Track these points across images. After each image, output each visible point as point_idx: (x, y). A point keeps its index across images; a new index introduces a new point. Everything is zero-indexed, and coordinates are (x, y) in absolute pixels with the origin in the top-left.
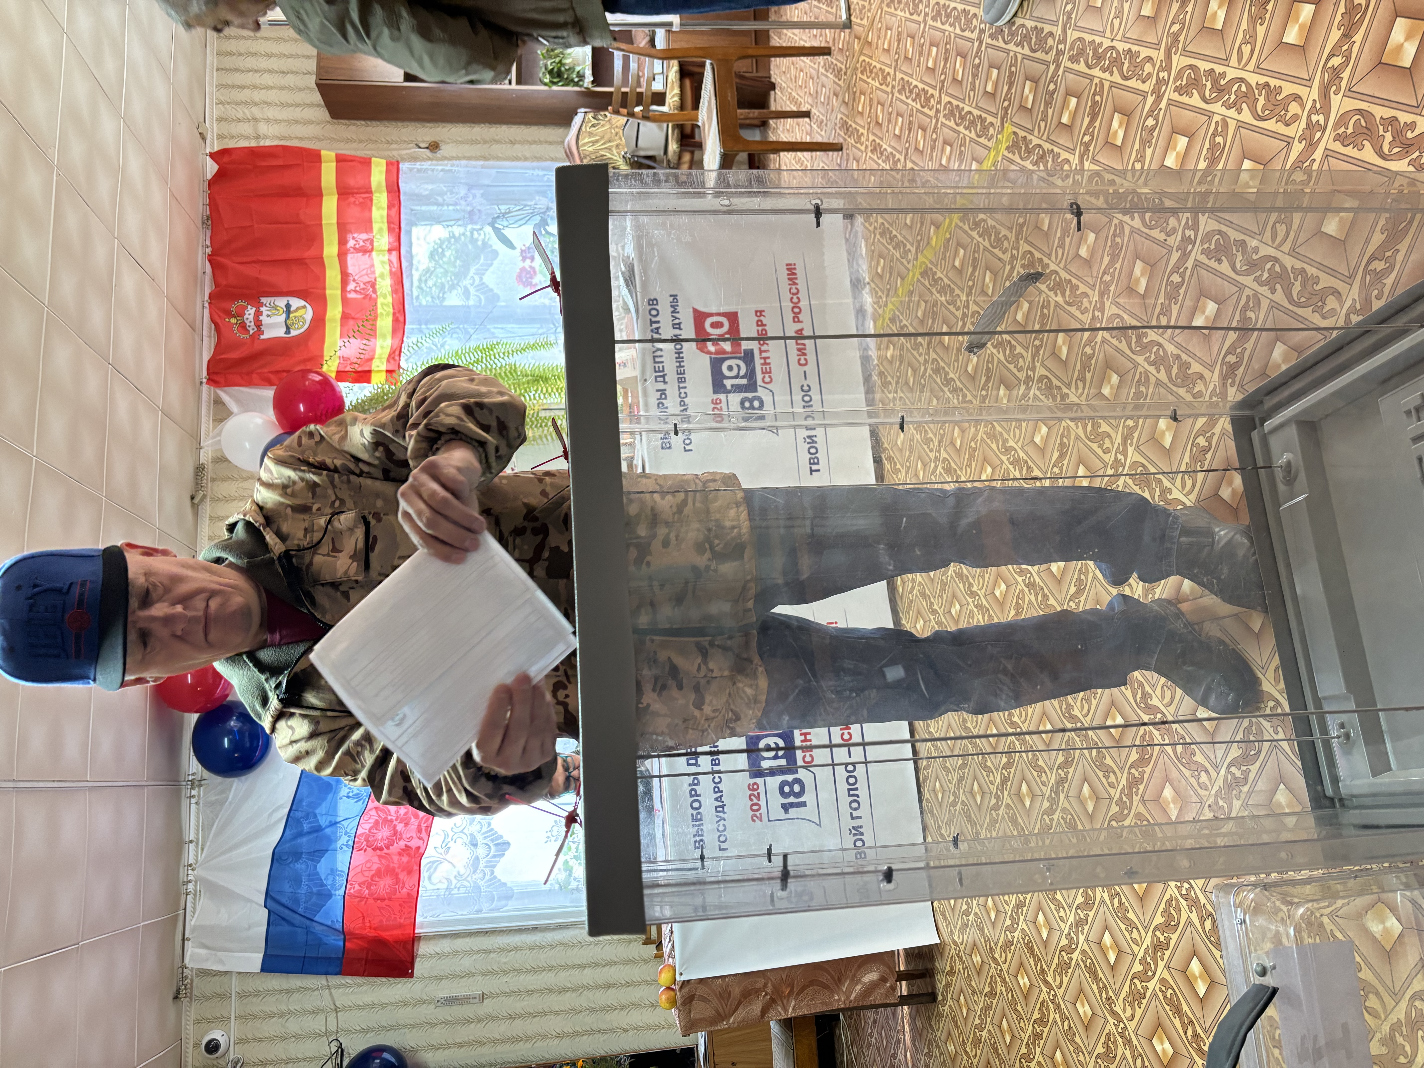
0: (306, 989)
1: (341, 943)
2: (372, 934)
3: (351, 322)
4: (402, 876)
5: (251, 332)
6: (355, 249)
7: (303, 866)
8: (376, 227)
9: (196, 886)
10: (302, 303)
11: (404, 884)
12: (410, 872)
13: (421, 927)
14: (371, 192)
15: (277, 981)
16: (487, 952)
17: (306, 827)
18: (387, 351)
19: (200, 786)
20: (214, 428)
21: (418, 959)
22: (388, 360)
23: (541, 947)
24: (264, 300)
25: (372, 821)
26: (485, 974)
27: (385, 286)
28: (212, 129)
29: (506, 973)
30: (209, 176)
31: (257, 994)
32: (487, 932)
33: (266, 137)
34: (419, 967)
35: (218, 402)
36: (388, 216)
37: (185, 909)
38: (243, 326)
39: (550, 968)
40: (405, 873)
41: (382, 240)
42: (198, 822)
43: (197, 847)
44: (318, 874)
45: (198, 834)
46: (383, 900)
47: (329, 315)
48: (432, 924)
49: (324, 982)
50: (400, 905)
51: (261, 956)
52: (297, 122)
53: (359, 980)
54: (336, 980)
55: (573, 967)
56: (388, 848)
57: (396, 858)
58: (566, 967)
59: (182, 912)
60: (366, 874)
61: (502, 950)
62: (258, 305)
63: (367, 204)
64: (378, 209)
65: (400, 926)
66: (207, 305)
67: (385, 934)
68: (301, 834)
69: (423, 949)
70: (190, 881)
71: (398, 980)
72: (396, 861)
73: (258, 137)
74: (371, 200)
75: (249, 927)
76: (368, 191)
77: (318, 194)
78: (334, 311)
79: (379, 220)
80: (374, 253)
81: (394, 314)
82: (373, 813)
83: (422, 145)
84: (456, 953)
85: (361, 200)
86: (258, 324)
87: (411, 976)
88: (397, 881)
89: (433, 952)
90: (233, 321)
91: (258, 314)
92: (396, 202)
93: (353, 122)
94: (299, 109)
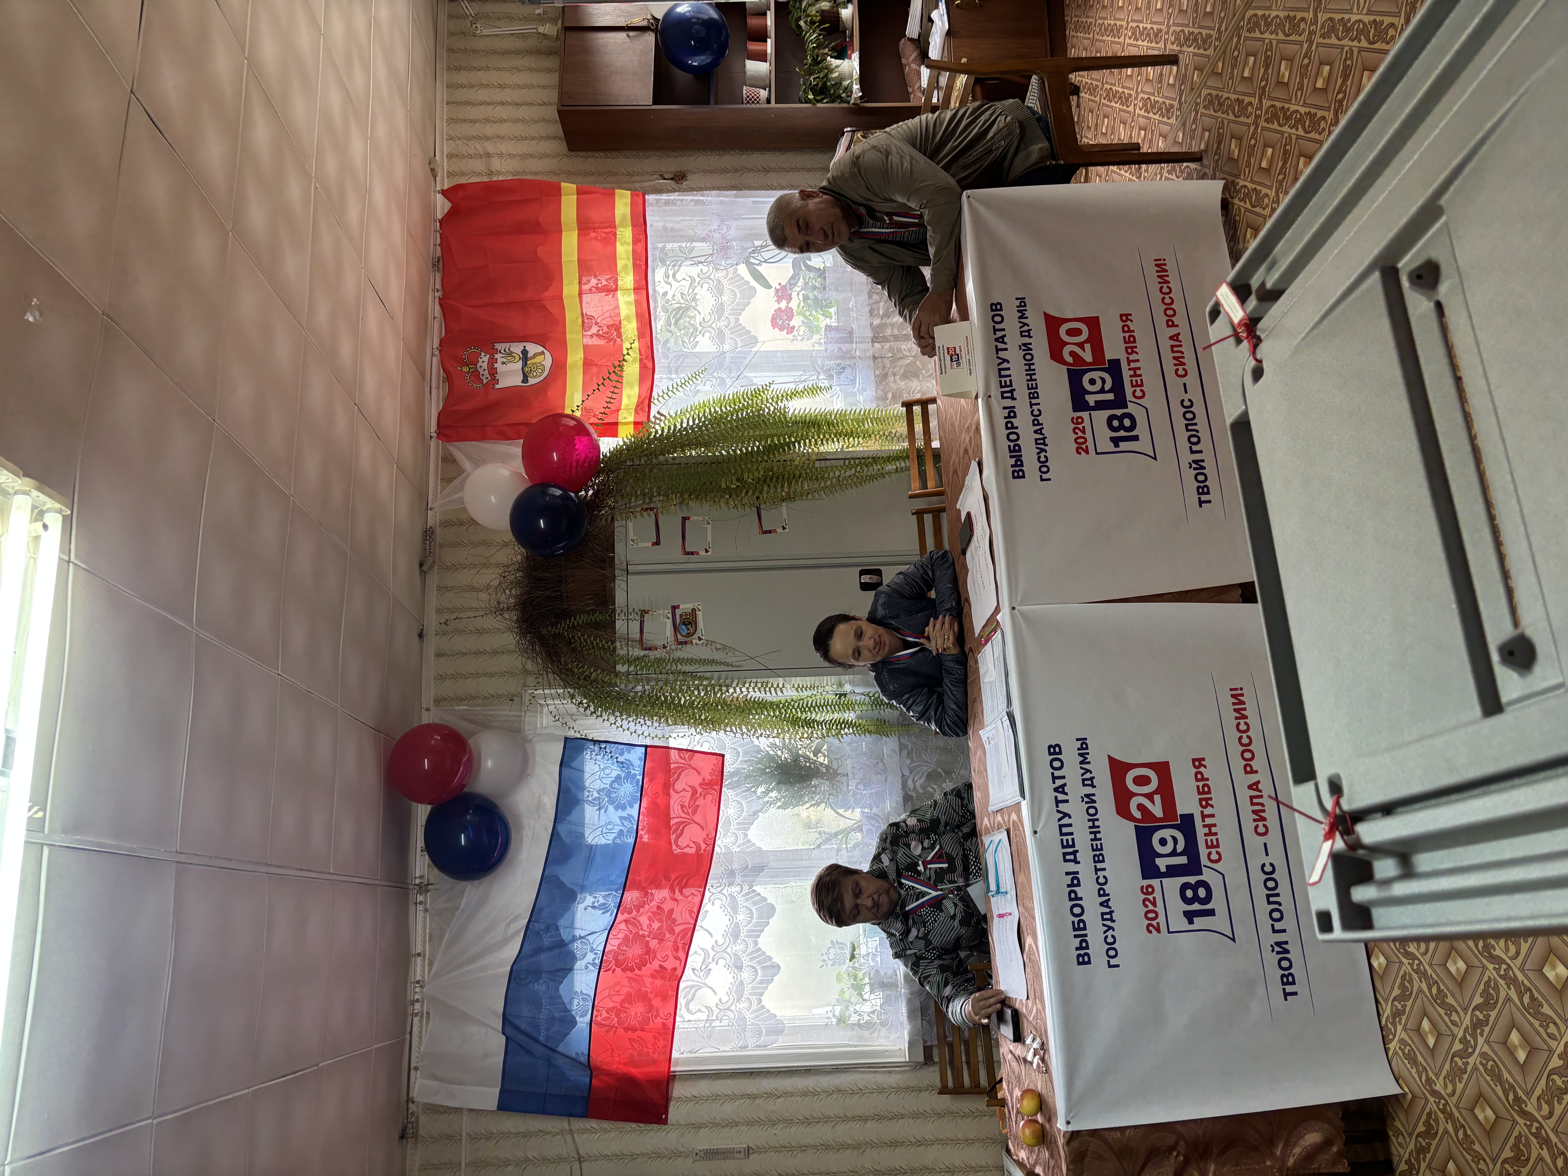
0: (547, 1133)
1: (588, 1080)
2: (622, 1069)
3: (594, 369)
4: (656, 1002)
5: (485, 381)
6: (596, 288)
7: (543, 987)
8: (620, 264)
9: (422, 1006)
10: (540, 349)
11: (657, 1011)
12: (664, 998)
13: (676, 1065)
14: (615, 227)
15: (514, 1123)
16: (753, 1097)
17: (547, 941)
18: (635, 400)
19: (427, 891)
20: (443, 489)
21: (672, 1103)
22: (636, 411)
23: (815, 1094)
24: (498, 346)
25: (621, 936)
26: (751, 1123)
27: (630, 328)
28: (444, 165)
29: (773, 1123)
30: (439, 216)
31: (489, 1136)
32: (752, 1073)
33: (499, 173)
34: (675, 1112)
35: (448, 460)
36: (634, 251)
37: (411, 1033)
38: (476, 375)
39: (826, 1119)
40: (659, 999)
41: (627, 280)
42: (425, 932)
43: (424, 961)
44: (560, 997)
45: (424, 947)
46: (634, 1030)
47: (570, 360)
48: (688, 1061)
49: (566, 1125)
50: (654, 1037)
51: (497, 1091)
52: (531, 156)
53: (606, 1124)
54: (579, 1124)
55: (853, 1118)
56: (640, 969)
57: (648, 980)
58: (846, 1119)
59: (408, 1036)
60: (615, 998)
61: (769, 1095)
62: (493, 352)
63: (611, 239)
64: (623, 244)
65: (654, 1062)
66: (437, 353)
67: (634, 1071)
68: (540, 950)
69: (678, 1090)
70: (417, 1001)
71: (650, 1126)
72: (648, 985)
73: (491, 173)
74: (615, 235)
75: (486, 1056)
76: (612, 225)
77: (557, 229)
78: (575, 357)
79: (624, 256)
80: (619, 293)
81: (641, 360)
82: (623, 926)
83: (666, 176)
84: (715, 1097)
85: (603, 235)
86: (493, 372)
87: (665, 1122)
88: (651, 1007)
89: (689, 1096)
90: (465, 369)
91: (492, 361)
92: (642, 237)
93: (591, 153)
94: (534, 142)
